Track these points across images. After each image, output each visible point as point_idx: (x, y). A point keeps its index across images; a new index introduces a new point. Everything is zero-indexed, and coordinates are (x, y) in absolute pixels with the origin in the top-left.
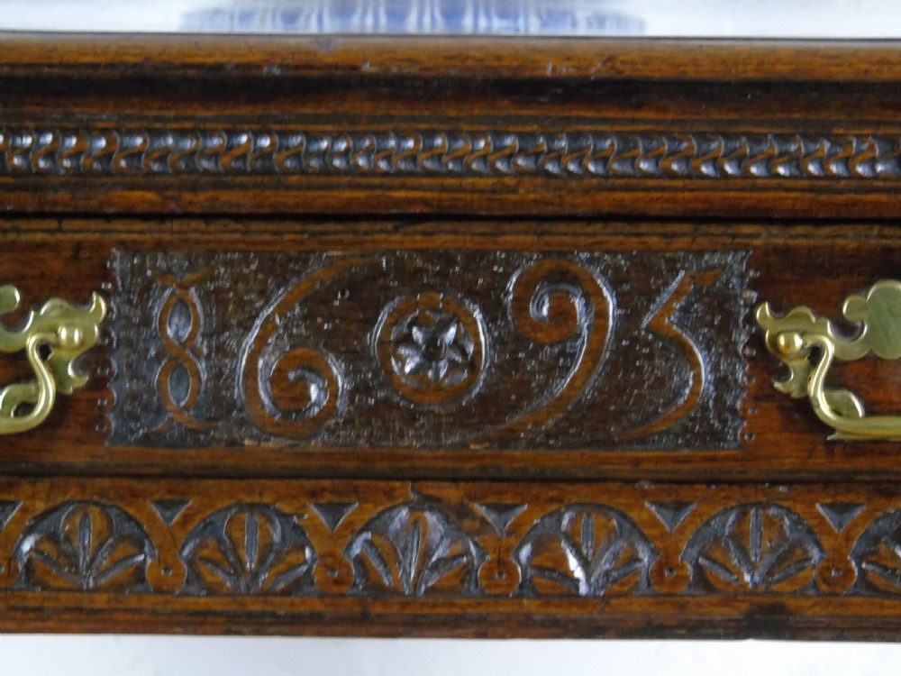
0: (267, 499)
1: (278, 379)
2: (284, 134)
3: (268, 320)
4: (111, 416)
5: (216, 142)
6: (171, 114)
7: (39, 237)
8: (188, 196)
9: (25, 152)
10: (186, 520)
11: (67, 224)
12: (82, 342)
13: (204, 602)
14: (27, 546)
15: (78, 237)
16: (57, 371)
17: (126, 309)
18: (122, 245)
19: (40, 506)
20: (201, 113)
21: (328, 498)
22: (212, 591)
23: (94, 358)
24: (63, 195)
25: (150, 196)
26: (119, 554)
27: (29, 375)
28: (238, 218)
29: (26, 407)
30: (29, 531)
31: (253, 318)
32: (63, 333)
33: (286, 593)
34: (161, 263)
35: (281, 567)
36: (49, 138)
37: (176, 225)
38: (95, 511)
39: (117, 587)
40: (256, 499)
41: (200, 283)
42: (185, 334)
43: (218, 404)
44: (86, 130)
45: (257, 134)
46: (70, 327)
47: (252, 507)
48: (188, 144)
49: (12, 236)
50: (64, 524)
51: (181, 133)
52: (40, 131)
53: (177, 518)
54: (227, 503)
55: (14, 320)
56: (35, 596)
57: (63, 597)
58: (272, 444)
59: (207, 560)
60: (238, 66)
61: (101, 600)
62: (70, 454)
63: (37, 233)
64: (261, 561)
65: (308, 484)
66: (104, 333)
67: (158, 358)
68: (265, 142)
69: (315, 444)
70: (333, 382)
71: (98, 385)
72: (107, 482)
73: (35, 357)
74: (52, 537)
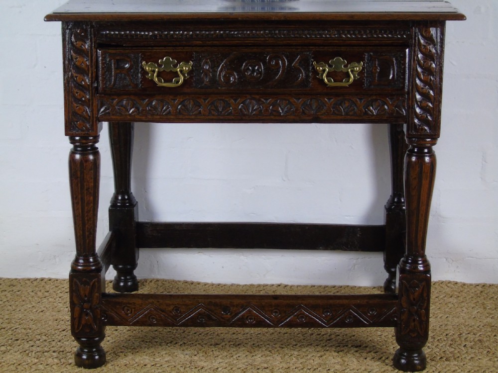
0: (223, 98)
1: (225, 76)
2: (225, 31)
3: (223, 65)
4: (194, 84)
5: (212, 32)
6: (204, 27)
7: (180, 50)
8: (207, 42)
9: (177, 35)
10: (208, 102)
11: (185, 48)
12: (188, 70)
13: (212, 117)
14: (179, 107)
15: (187, 50)
16: (184, 75)
17: (196, 63)
18: (195, 52)
19: (182, 100)
20: (210, 27)
21: (235, 98)
22: (213, 115)
23: (190, 72)
24: (184, 43)
25: (200, 42)
26: (196, 108)
27: (178, 76)
28: (217, 46)
29: (178, 82)
30: (179, 105)
31: (220, 65)
32: (184, 68)
33: (227, 115)
34: (203, 55)
35: (226, 111)
36: (181, 32)
37: (205, 48)
38: (191, 101)
39: (195, 115)
40: (221, 98)
41: (210, 59)
42: (207, 68)
43: (214, 81)
44: (188, 31)
45: (220, 31)
46: (186, 67)
47: (221, 100)
48: (207, 33)
49: (175, 50)
50: (186, 103)
51: (206, 31)
52: (180, 31)
53: (207, 102)
54: (216, 99)
55: (175, 66)
56: (181, 117)
57: (186, 116)
58: (224, 88)
59: (212, 109)
60: (216, 19)
61: (193, 117)
62: (186, 90)
63: (179, 49)
64: (223, 109)
65: (231, 95)
66: (192, 68)
67: (202, 73)
68: (222, 32)
69: (232, 88)
70: (235, 76)
71: (191, 78)
72: (193, 95)
73: (179, 73)
74: (184, 105)
